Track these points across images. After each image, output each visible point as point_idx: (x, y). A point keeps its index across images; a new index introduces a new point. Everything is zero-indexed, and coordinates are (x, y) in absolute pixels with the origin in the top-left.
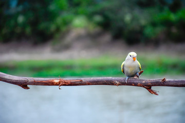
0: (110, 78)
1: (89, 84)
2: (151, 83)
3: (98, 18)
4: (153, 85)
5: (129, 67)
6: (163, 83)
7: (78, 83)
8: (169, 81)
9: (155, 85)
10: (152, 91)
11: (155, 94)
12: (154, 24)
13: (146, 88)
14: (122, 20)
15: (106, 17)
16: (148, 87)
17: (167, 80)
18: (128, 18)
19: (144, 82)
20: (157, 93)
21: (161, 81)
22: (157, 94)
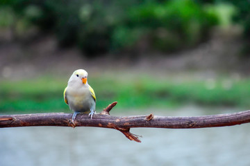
0: (61, 114)
1: (24, 125)
2: (130, 122)
3: (33, 11)
4: (132, 126)
5: (75, 95)
6: (149, 123)
7: (6, 123)
8: (159, 120)
9: (136, 126)
10: (130, 135)
11: (136, 139)
12: (130, 24)
13: (121, 130)
14: (76, 15)
15: (46, 10)
16: (125, 129)
17: (155, 117)
18: (85, 12)
19: (117, 121)
20: (139, 139)
21: (145, 119)
22: (139, 141)
